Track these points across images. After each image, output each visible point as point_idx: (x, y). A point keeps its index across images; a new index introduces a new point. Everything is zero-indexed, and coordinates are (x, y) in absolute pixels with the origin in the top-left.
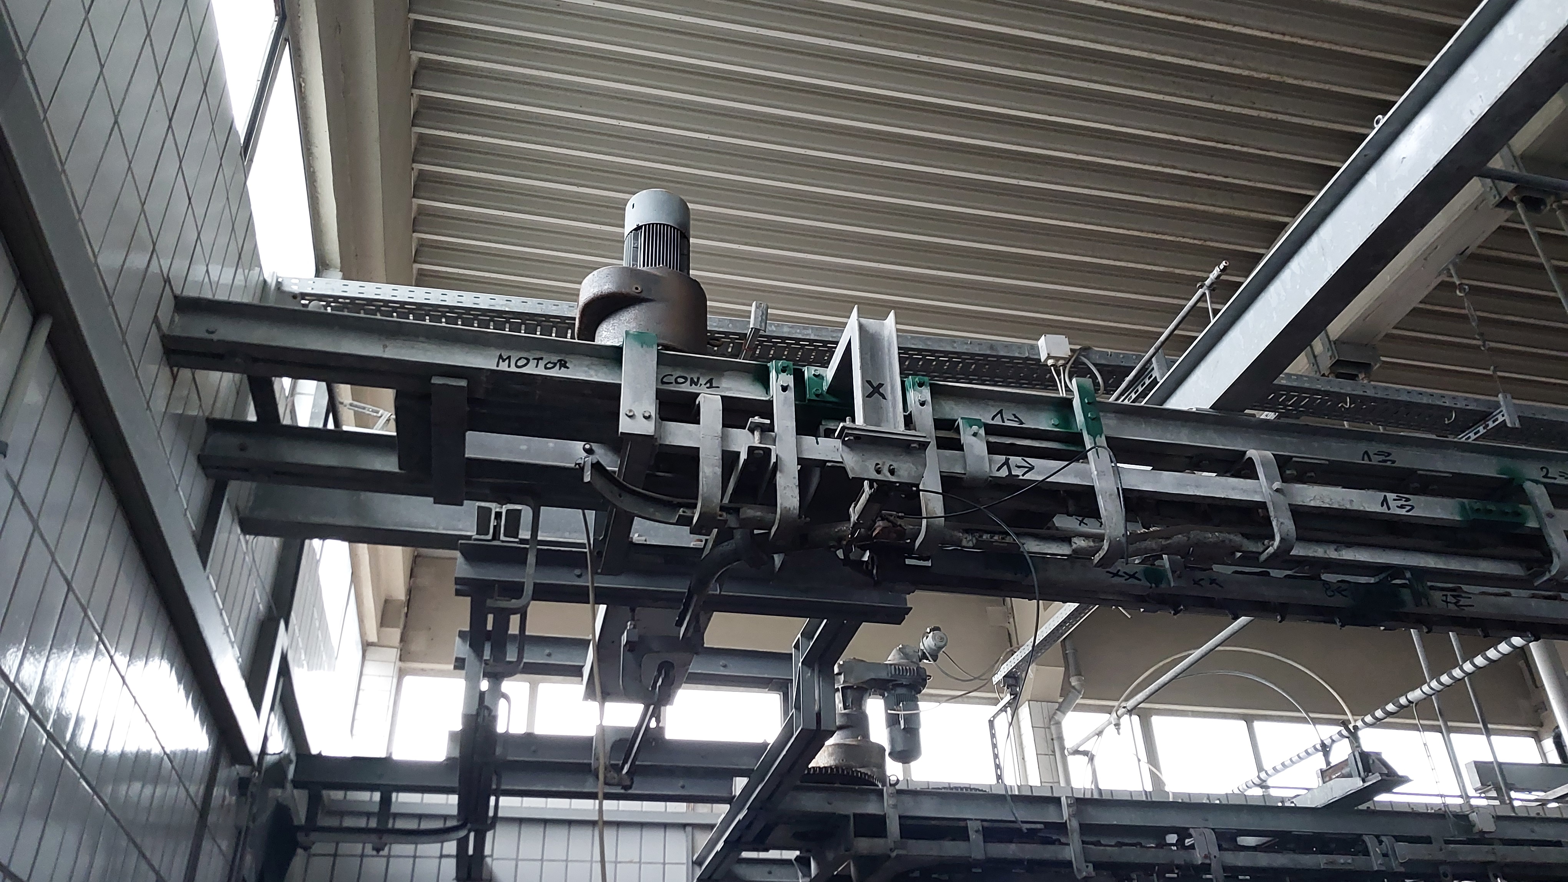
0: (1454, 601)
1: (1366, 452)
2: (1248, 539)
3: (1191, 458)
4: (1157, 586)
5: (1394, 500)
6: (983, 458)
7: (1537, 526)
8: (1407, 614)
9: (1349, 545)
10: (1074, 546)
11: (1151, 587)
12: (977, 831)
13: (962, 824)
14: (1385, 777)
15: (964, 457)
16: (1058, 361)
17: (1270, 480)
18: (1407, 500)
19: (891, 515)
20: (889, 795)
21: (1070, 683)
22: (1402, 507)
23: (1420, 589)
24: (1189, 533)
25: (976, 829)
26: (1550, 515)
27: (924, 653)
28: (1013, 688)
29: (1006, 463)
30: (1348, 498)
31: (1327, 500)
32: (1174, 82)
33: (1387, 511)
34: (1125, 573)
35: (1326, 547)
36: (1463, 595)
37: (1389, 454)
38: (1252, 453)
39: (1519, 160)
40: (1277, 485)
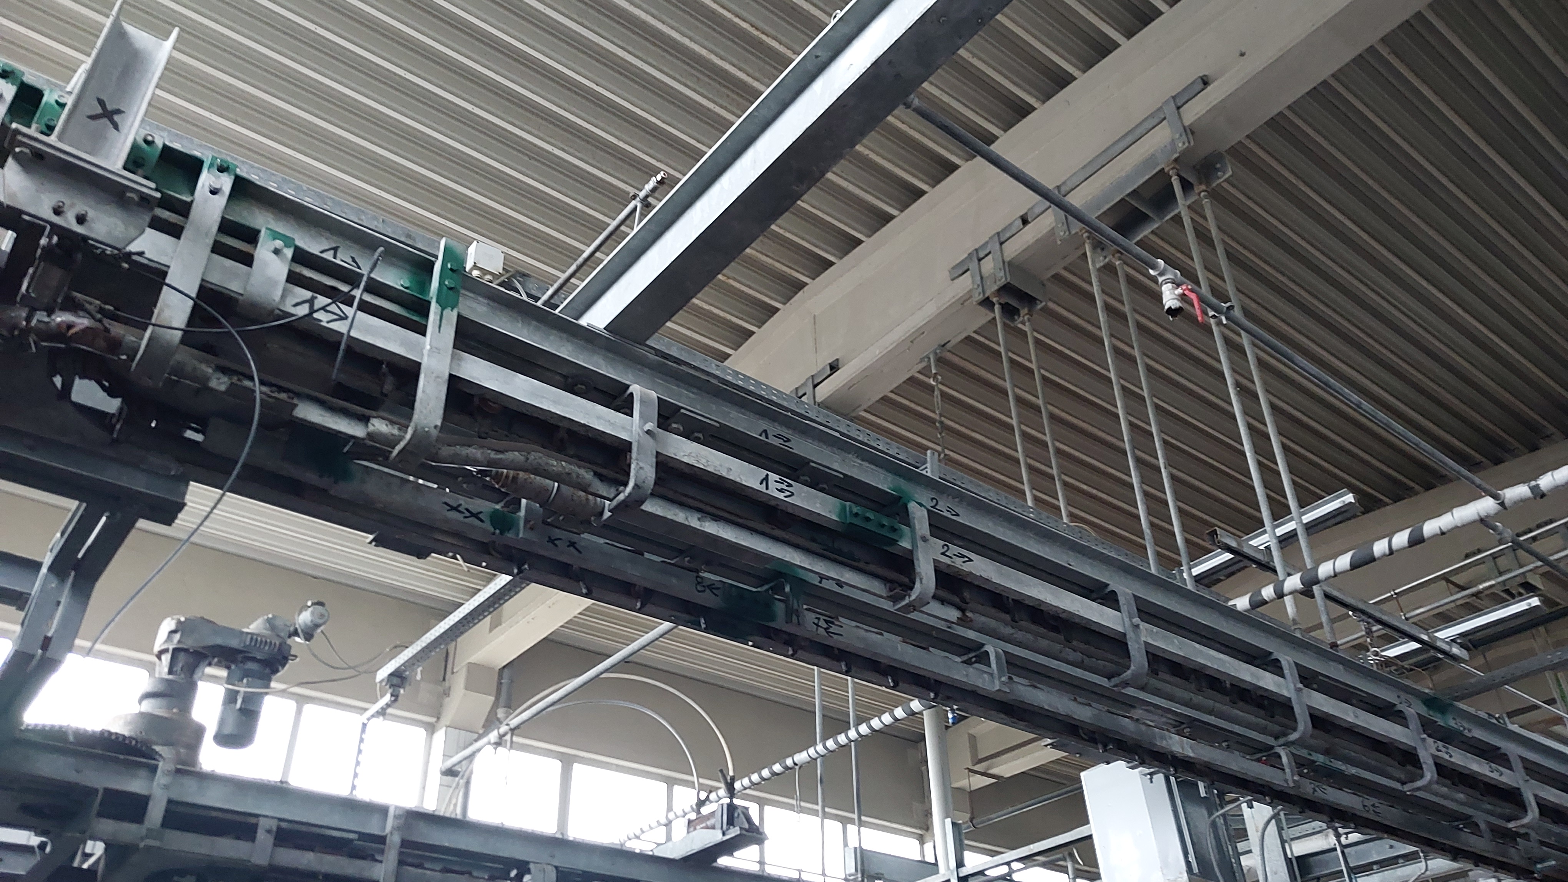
0: (825, 626)
1: (765, 431)
2: (602, 481)
3: (565, 377)
4: (502, 533)
5: (776, 481)
6: (275, 283)
7: (909, 547)
8: (778, 631)
9: (716, 518)
10: (371, 428)
11: (494, 534)
12: (269, 831)
13: (253, 820)
14: (744, 832)
15: (249, 275)
16: (485, 274)
17: (644, 418)
18: (790, 485)
19: (91, 304)
20: (163, 772)
21: (496, 714)
22: (781, 491)
23: (796, 606)
24: (529, 453)
25: (268, 827)
26: (924, 539)
27: (296, 630)
28: (396, 688)
29: (311, 301)
30: (727, 465)
31: (703, 461)
32: (728, 96)
33: (764, 490)
34: (467, 510)
35: (688, 514)
36: (836, 623)
37: (788, 440)
38: (635, 389)
39: (1006, 264)
40: (649, 426)
